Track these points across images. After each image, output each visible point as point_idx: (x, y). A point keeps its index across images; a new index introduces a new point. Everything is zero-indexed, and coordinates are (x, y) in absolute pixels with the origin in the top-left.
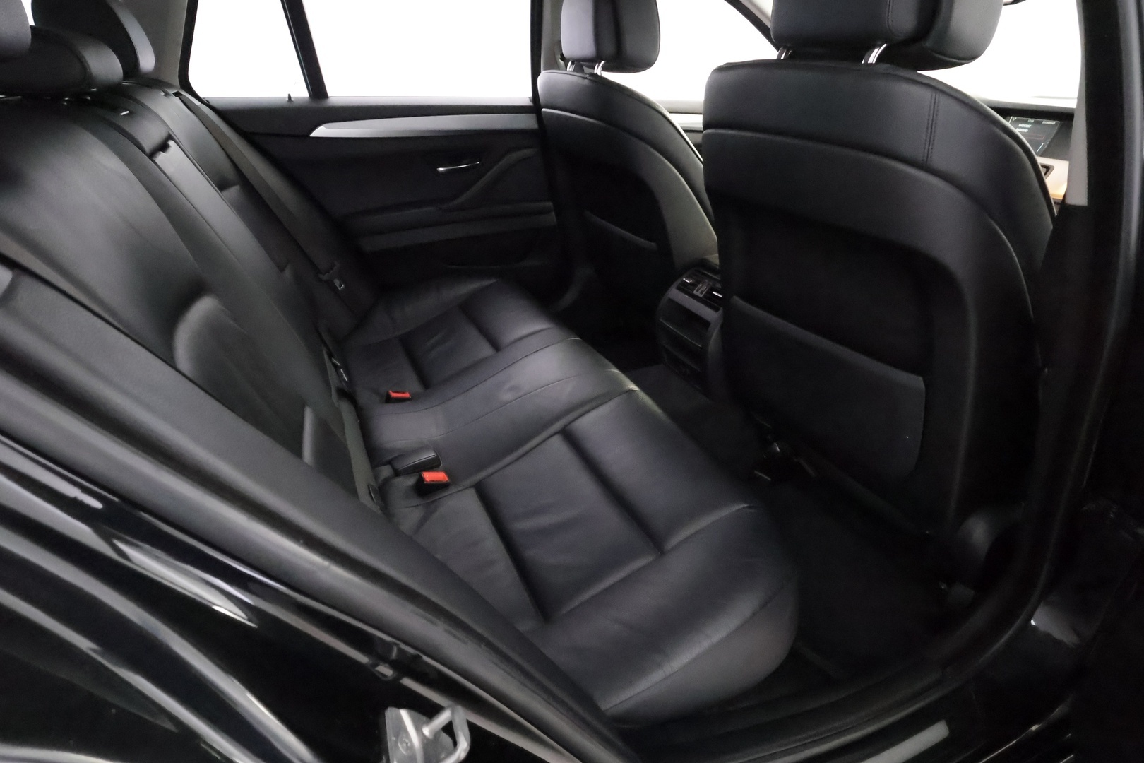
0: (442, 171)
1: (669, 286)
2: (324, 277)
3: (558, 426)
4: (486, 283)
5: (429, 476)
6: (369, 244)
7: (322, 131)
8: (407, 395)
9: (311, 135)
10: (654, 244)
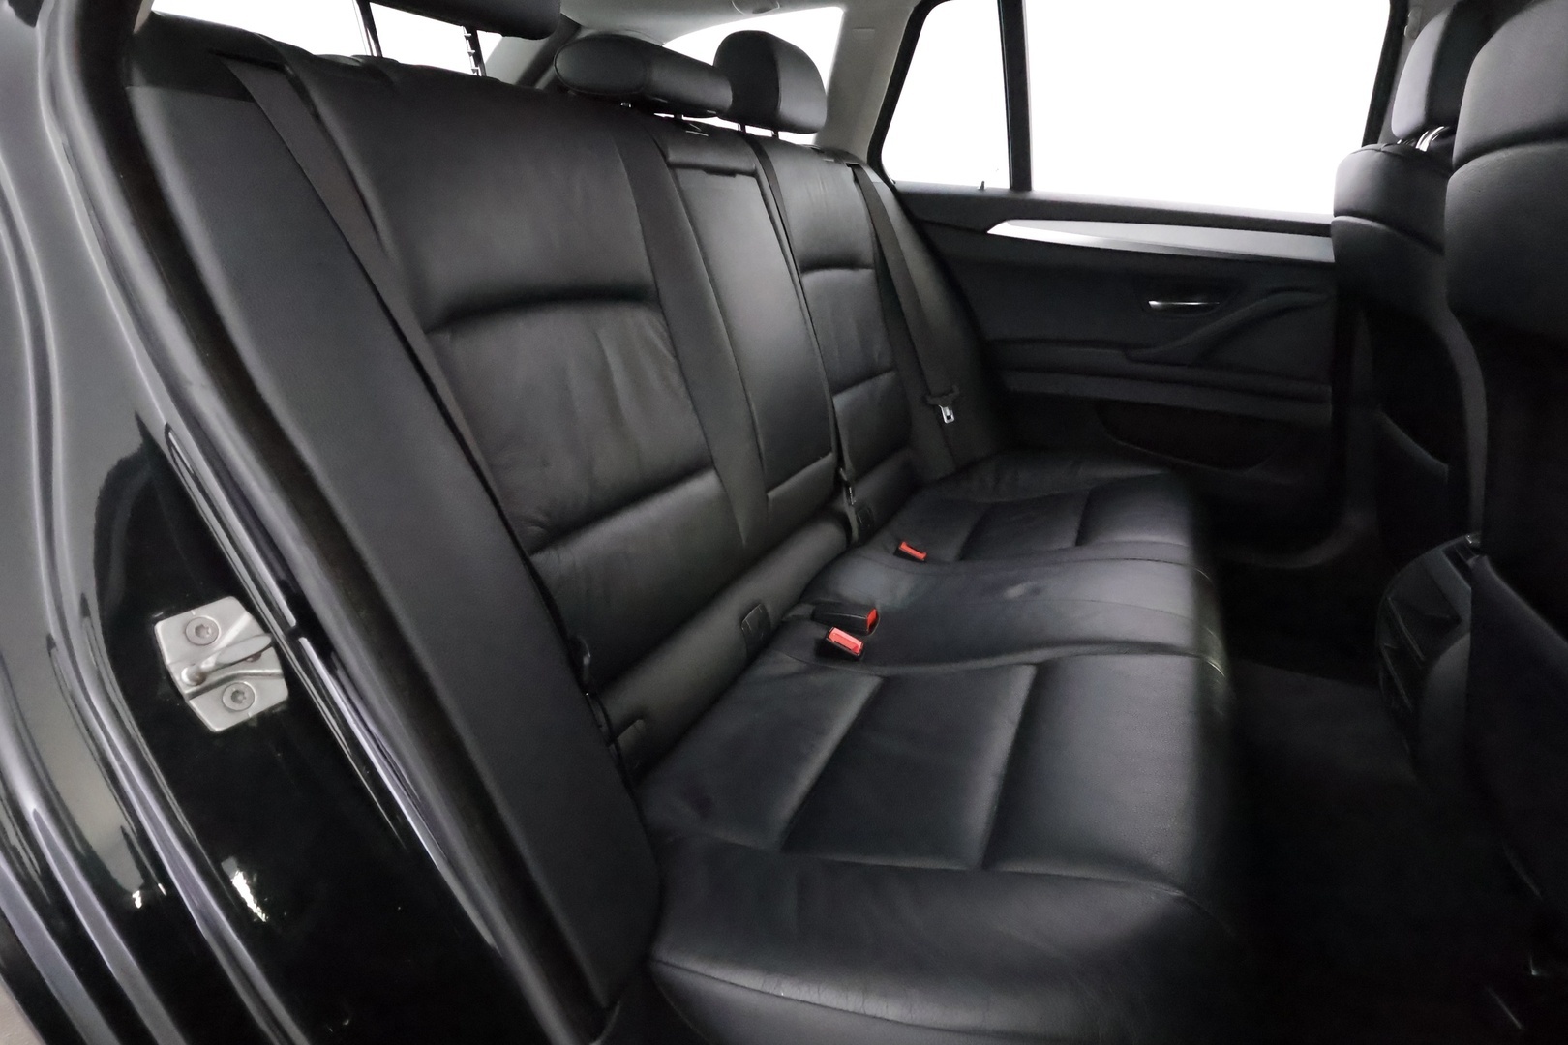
0: (1154, 306)
1: (1432, 545)
2: (931, 401)
3: (1040, 655)
4: (1150, 472)
5: (838, 636)
6: (1017, 383)
7: (1005, 229)
8: (921, 556)
9: (989, 232)
10: (1445, 467)
